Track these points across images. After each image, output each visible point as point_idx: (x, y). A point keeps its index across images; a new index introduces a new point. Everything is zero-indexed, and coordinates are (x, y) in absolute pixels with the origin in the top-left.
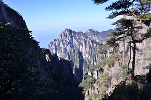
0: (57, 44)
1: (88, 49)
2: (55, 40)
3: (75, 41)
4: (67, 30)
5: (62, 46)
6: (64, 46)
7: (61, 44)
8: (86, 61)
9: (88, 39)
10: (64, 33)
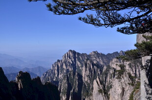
0: (59, 65)
1: (88, 72)
2: (59, 61)
3: (78, 63)
4: (71, 51)
5: (64, 67)
6: (67, 68)
7: (64, 65)
8: (85, 85)
9: (88, 62)
10: (68, 54)
